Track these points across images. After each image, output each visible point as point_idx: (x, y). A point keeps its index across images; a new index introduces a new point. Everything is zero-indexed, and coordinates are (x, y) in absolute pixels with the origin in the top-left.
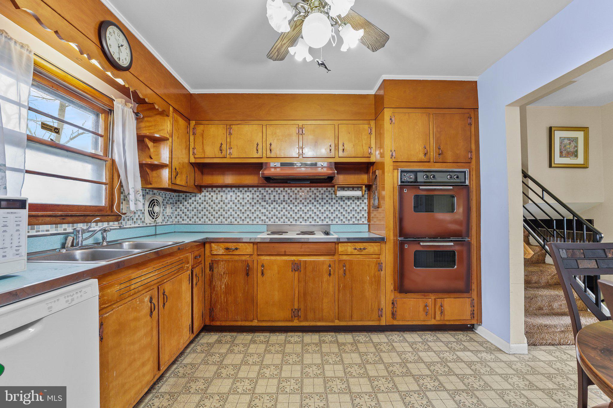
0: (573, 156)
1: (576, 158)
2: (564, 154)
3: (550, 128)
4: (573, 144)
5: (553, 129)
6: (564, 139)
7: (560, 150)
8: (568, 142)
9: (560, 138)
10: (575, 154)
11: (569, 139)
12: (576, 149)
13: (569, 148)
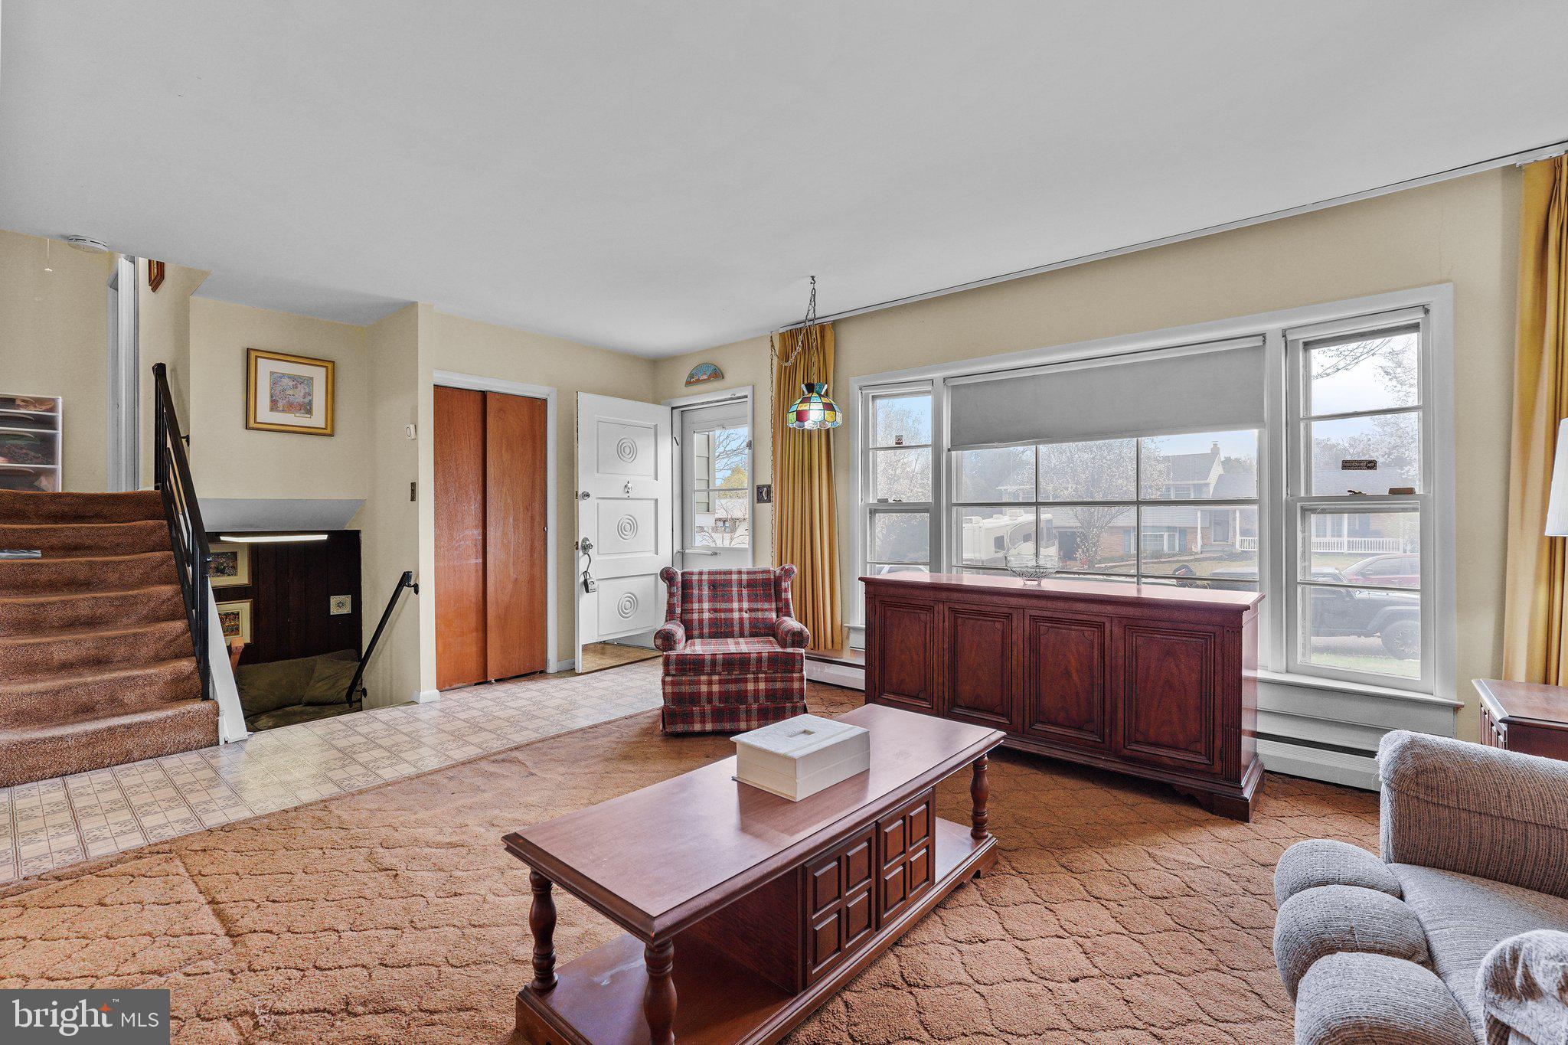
0: (302, 411)
1: (309, 416)
2: (280, 405)
3: (248, 350)
4: (301, 390)
5: (253, 354)
6: (281, 377)
7: (272, 397)
8: (291, 383)
9: (272, 373)
10: (308, 409)
11: (292, 378)
12: (310, 398)
13: (293, 395)
